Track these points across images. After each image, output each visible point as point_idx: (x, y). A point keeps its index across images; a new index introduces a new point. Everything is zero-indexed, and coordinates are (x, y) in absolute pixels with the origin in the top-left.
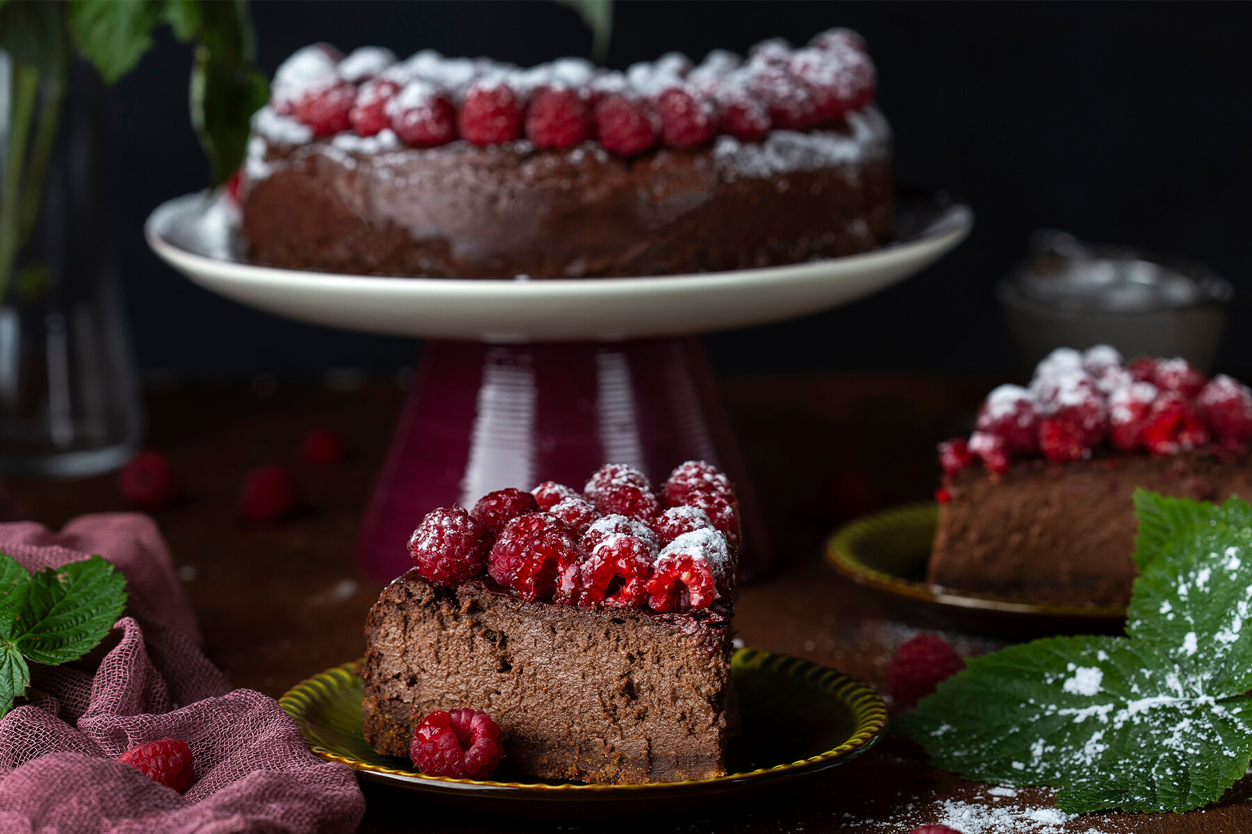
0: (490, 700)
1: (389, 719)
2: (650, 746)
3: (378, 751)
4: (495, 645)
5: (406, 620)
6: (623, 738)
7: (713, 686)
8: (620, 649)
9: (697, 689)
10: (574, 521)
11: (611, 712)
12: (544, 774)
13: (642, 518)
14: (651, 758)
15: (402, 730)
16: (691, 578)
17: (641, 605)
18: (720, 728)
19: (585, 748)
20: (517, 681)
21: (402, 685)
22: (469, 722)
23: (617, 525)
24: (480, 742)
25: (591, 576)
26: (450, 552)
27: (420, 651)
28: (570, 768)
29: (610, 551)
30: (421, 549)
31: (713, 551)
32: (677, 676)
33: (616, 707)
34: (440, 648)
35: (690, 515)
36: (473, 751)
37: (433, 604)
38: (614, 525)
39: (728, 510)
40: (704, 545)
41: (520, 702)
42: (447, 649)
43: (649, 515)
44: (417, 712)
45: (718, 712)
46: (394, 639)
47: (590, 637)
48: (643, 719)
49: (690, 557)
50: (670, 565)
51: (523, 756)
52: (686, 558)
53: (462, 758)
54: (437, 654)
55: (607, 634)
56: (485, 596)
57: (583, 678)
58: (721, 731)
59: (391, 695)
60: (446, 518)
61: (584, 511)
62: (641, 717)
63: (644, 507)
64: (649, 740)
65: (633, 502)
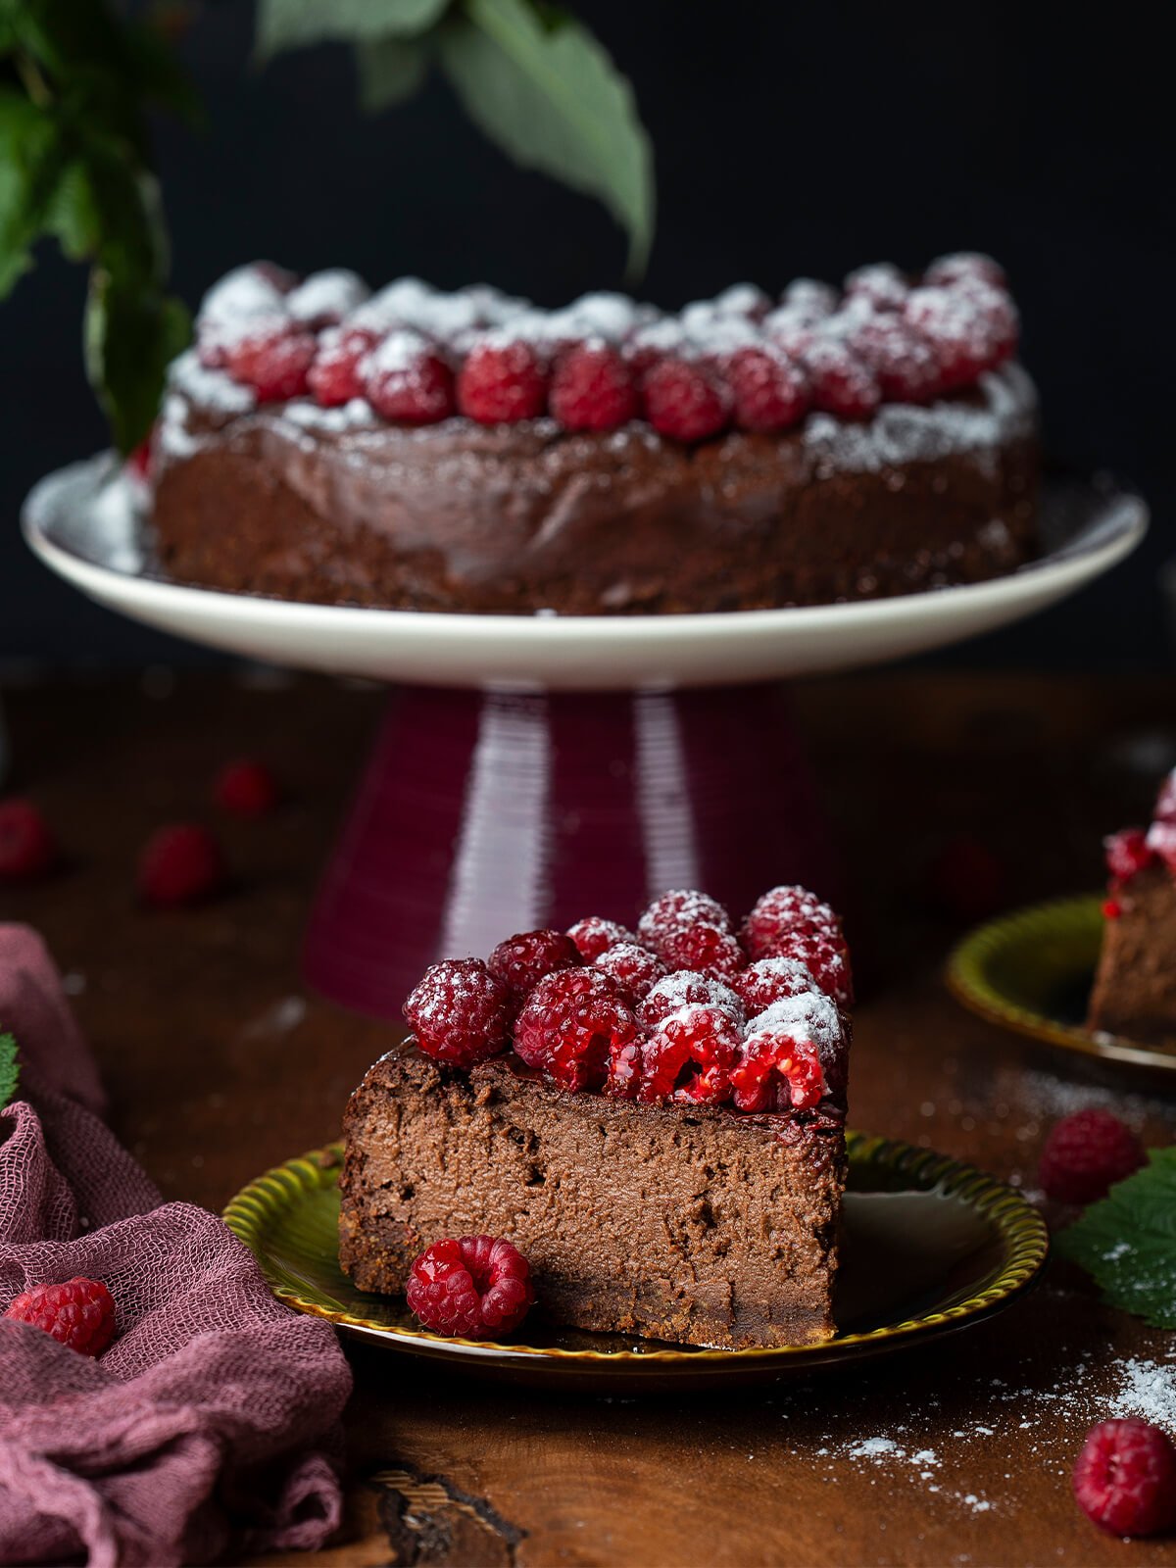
0: (514, 1222)
1: (375, 1243)
2: (733, 1292)
3: (360, 1287)
4: (522, 1148)
5: (400, 1110)
6: (696, 1279)
7: (820, 1214)
8: (694, 1159)
9: (800, 1217)
10: (629, 977)
11: (681, 1244)
12: (588, 1324)
13: (720, 971)
14: (735, 1307)
15: (394, 1259)
16: (792, 1068)
17: (725, 1102)
18: (829, 1270)
19: (644, 1291)
20: (553, 1198)
21: (394, 1198)
22: (487, 1254)
23: (690, 988)
24: (503, 1283)
25: (655, 1062)
26: (462, 1022)
27: (419, 1152)
28: (622, 1318)
29: (683, 1029)
30: (423, 1016)
31: (820, 1026)
32: (771, 1198)
33: (687, 1237)
34: (446, 1149)
35: (787, 971)
36: (494, 1295)
37: (437, 1092)
38: (685, 988)
40: (808, 1018)
41: (557, 1226)
42: (456, 1152)
43: (729, 968)
44: (414, 1234)
45: (826, 1249)
46: (384, 1136)
47: (652, 1143)
48: (725, 1255)
49: (791, 1039)
50: (765, 1049)
51: (558, 1299)
52: (786, 1039)
53: (479, 1305)
54: (442, 1159)
55: (676, 1139)
56: (510, 1083)
57: (643, 1195)
58: (832, 1275)
59: (378, 1210)
60: (457, 975)
61: (642, 963)
62: (722, 1252)
63: (723, 956)
64: (732, 1283)
65: (709, 949)
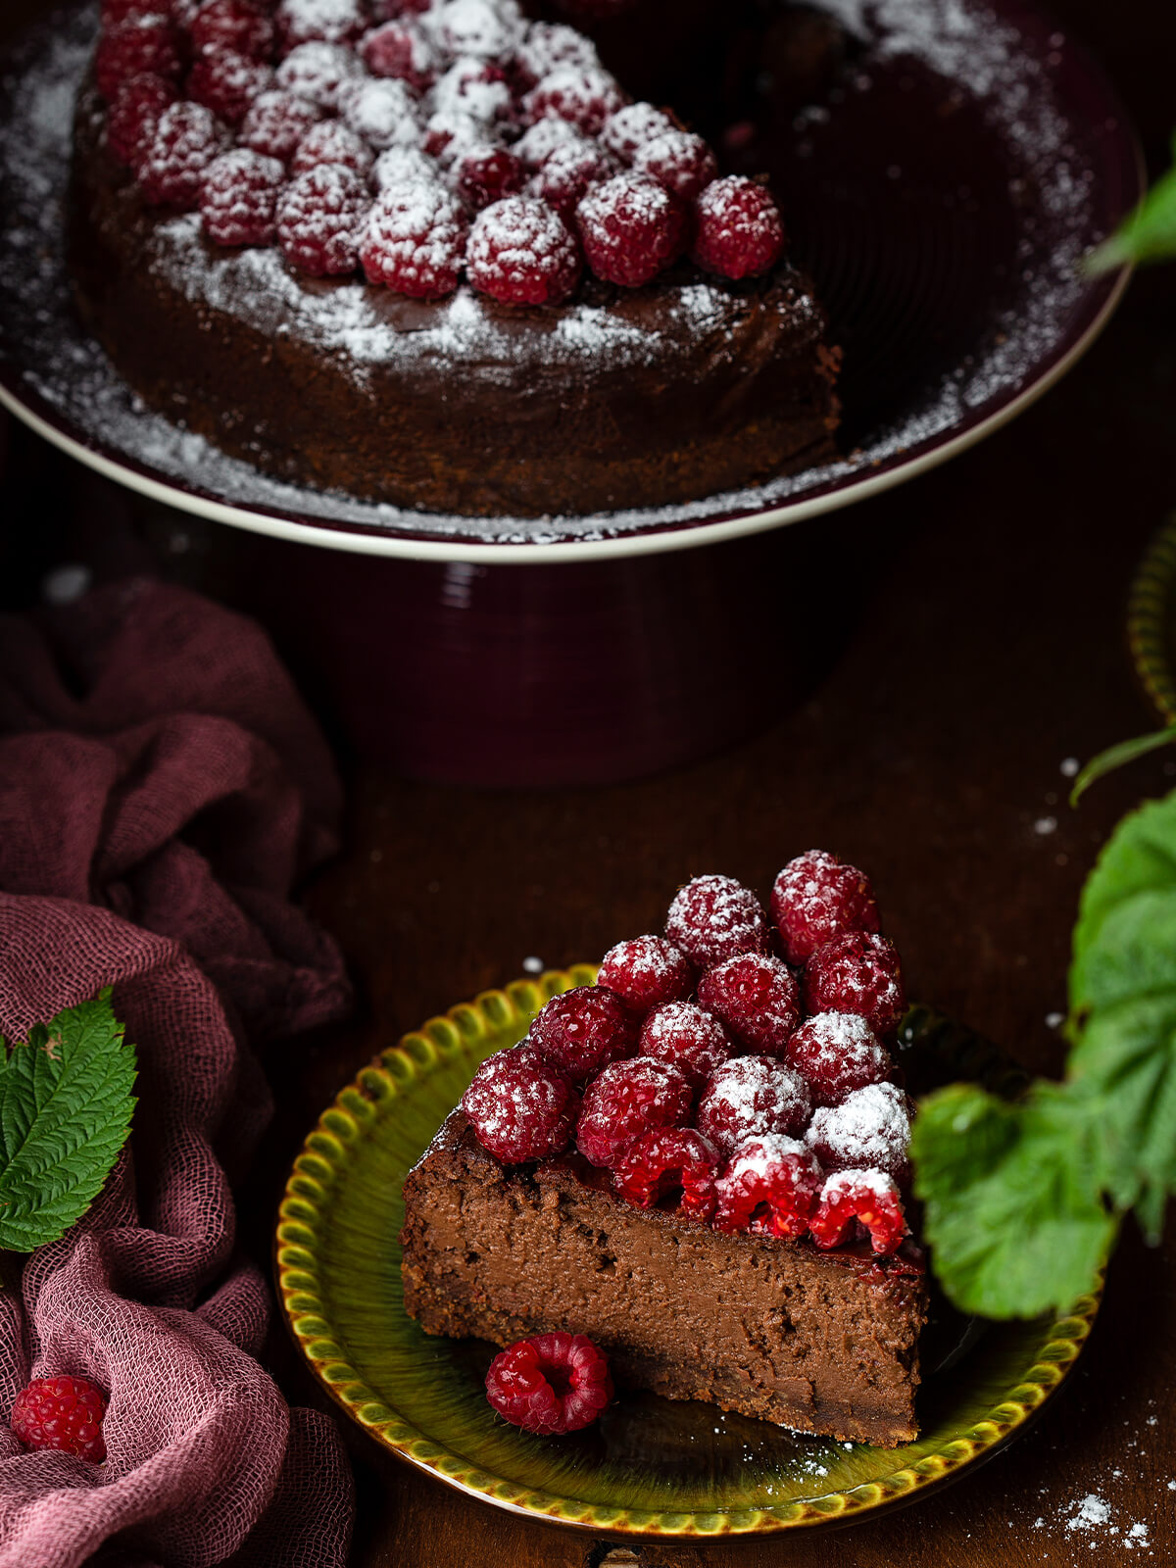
0: (586, 1299)
1: (441, 1295)
2: (814, 1389)
3: (428, 1330)
4: (591, 1241)
5: (462, 1194)
6: (776, 1374)
7: (903, 1340)
8: (771, 1279)
9: (881, 1341)
11: (760, 1346)
12: (665, 1393)
14: (816, 1402)
15: (460, 1310)
16: (873, 1220)
17: (805, 1241)
18: (912, 1384)
19: (720, 1374)
20: (625, 1286)
21: (459, 1262)
22: (565, 1356)
23: (757, 1094)
24: (585, 1393)
25: (730, 1204)
26: (526, 1137)
27: (483, 1228)
28: (700, 1391)
29: (760, 1181)
30: (484, 1129)
32: (852, 1321)
33: (765, 1337)
34: (512, 1231)
35: (849, 1043)
36: (577, 1404)
37: (502, 1188)
38: (752, 1096)
39: (891, 988)
40: (881, 1132)
41: (630, 1308)
42: (522, 1234)
44: (481, 1294)
45: (908, 1368)
46: (446, 1213)
47: (728, 1260)
48: (804, 1357)
49: (871, 1191)
50: (845, 1201)
51: (633, 1367)
52: (866, 1193)
54: (508, 1237)
55: (754, 1262)
56: (576, 1189)
57: (719, 1299)
58: (916, 1389)
59: (443, 1269)
60: (517, 1091)
62: (802, 1354)
64: (812, 1383)
